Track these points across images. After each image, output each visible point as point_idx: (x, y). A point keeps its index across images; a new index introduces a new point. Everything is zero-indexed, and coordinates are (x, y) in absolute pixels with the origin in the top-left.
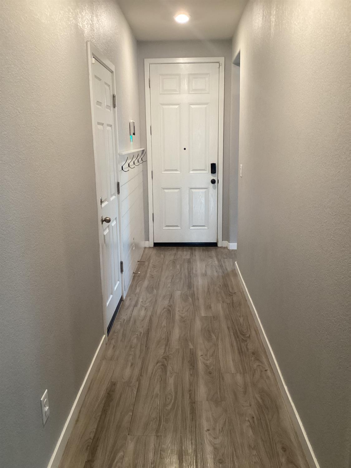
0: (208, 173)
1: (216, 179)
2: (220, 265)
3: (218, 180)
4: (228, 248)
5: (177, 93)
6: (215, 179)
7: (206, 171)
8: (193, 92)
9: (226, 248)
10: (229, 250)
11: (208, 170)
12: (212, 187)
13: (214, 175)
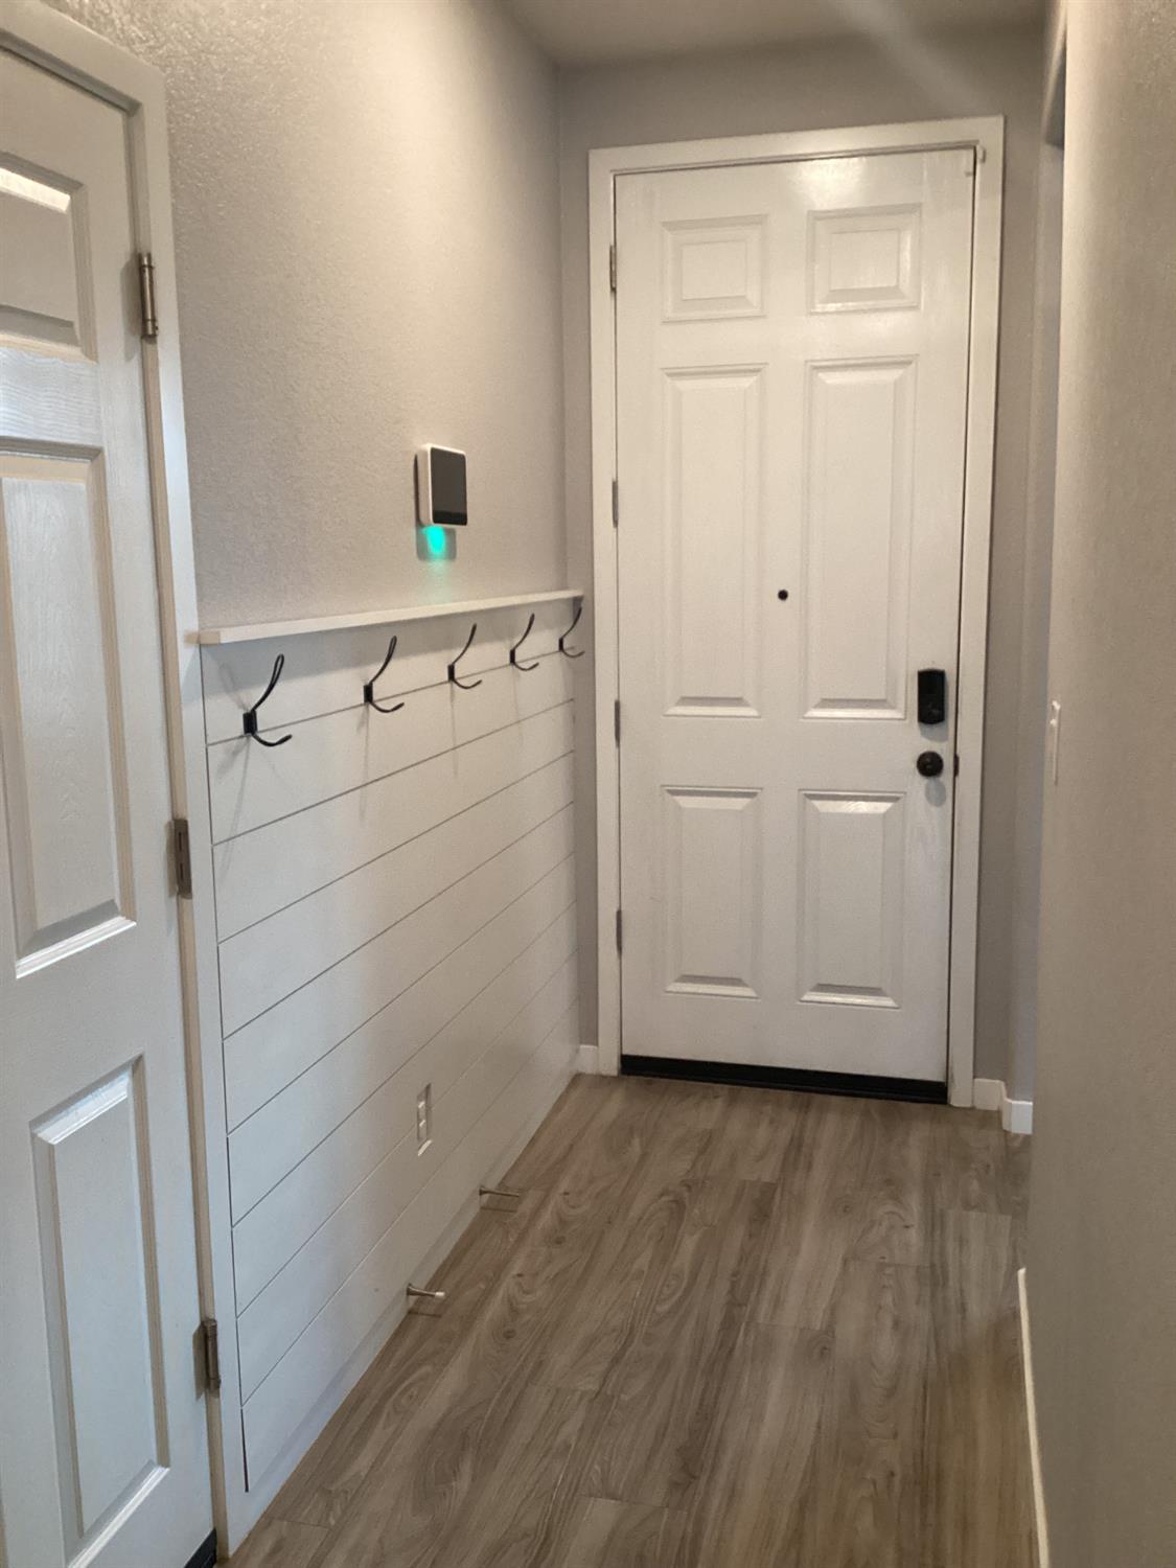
0: (905, 719)
1: (943, 750)
2: (932, 1266)
3: (956, 759)
4: (1005, 1127)
5: (748, 312)
6: (938, 752)
7: (892, 707)
8: (832, 307)
9: (991, 1119)
10: (1006, 1133)
11: (901, 705)
12: (922, 794)
13: (936, 729)
